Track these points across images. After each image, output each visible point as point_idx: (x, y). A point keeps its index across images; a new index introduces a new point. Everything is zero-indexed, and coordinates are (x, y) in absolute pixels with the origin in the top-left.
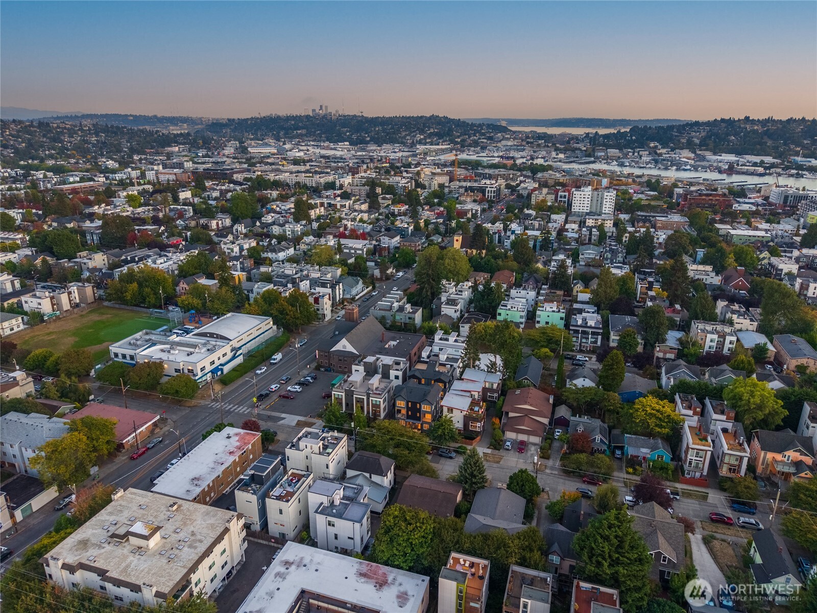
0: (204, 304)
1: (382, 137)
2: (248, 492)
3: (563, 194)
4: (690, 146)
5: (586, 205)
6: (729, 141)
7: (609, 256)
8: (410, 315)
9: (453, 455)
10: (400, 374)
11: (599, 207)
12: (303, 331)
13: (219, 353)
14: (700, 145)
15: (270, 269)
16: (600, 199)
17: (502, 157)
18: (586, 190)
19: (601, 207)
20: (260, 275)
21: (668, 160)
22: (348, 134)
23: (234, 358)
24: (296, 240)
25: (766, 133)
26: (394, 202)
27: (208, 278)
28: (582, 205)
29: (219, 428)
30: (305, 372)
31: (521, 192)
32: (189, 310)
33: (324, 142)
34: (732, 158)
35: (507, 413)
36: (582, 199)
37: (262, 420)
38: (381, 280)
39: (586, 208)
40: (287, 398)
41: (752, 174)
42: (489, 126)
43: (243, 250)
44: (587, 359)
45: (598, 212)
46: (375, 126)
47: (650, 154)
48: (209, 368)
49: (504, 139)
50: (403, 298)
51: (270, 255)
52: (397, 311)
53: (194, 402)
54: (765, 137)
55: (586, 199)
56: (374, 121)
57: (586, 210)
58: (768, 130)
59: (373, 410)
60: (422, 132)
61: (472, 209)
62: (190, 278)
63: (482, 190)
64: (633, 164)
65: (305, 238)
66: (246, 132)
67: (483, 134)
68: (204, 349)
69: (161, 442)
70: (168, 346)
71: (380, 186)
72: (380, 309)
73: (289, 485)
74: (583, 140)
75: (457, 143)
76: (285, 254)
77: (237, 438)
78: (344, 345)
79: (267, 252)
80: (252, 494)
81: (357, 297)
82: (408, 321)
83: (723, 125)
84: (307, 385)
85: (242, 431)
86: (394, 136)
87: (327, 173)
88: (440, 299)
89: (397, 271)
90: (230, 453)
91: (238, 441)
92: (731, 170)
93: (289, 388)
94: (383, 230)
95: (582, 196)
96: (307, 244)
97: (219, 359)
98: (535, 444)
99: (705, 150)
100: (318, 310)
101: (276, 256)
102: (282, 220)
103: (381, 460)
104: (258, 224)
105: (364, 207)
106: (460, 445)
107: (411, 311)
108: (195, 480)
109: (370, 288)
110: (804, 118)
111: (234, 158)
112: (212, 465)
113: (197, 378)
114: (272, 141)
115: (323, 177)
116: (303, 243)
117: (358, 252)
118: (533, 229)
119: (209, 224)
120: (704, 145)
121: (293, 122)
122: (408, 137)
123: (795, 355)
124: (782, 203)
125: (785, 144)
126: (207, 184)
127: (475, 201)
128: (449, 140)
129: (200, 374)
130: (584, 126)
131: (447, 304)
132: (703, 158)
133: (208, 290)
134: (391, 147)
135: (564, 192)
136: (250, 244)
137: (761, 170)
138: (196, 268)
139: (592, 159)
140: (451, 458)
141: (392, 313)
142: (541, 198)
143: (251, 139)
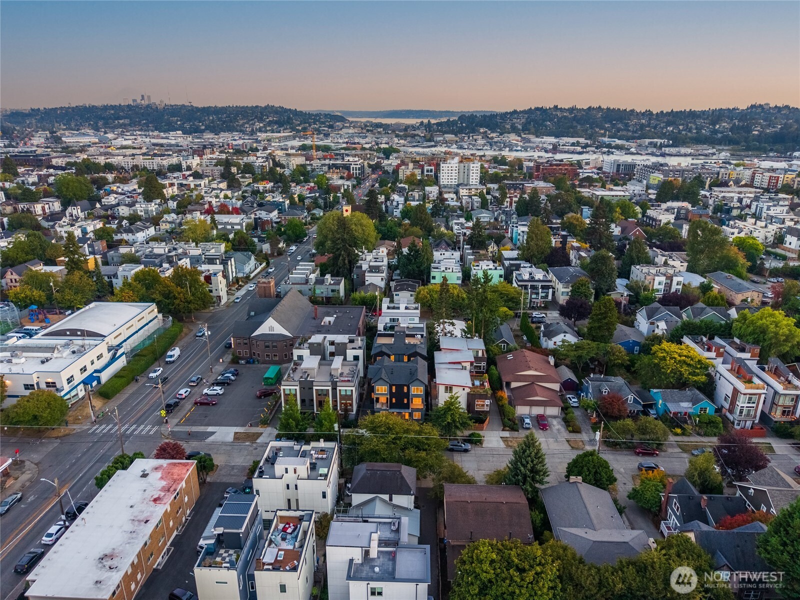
0: (50, 297)
1: (218, 125)
2: (218, 566)
3: (430, 168)
4: (514, 130)
5: (454, 177)
6: (546, 126)
7: (504, 218)
8: (334, 287)
9: (469, 446)
10: (360, 353)
11: (466, 180)
12: (197, 319)
13: (92, 355)
14: (523, 130)
15: (133, 249)
16: (466, 170)
17: (347, 143)
18: (452, 162)
19: (468, 179)
20: (119, 257)
21: (500, 143)
22: (179, 123)
23: (113, 359)
24: (155, 221)
25: (574, 118)
26: (255, 180)
27: (46, 264)
28: (450, 178)
29: (124, 463)
30: (219, 368)
31: (386, 168)
32: (26, 307)
33: (152, 131)
34: (552, 140)
35: (508, 384)
36: (450, 172)
37: (182, 440)
38: (272, 255)
39: (454, 180)
40: (207, 404)
41: (573, 152)
42: (326, 115)
43: (87, 233)
44: (544, 315)
45: (465, 183)
46: (208, 115)
47: (483, 138)
48: (79, 378)
49: (344, 127)
50: (316, 270)
51: (125, 236)
52: (315, 283)
53: (63, 430)
54: (574, 122)
55: (454, 172)
56: (207, 111)
57: (454, 182)
58: (576, 116)
59: (341, 404)
60: (261, 120)
61: (344, 185)
62: (19, 267)
63: (347, 167)
64: (471, 146)
65: (166, 216)
66: (57, 122)
67: (323, 123)
68: (67, 352)
69: (20, 500)
70: (8, 354)
71: (235, 166)
72: (292, 284)
73: (284, 539)
74: (418, 128)
75: (298, 131)
76: (144, 234)
77: (159, 474)
78: (271, 326)
79: (121, 233)
80: (228, 568)
81: (252, 275)
82: (331, 294)
83: (538, 113)
84: (228, 384)
85: (164, 462)
86: (231, 124)
87: (169, 155)
88: (361, 267)
89: (288, 245)
90: (155, 500)
91: (162, 478)
92: (555, 149)
93: (205, 391)
94: (255, 205)
95: (450, 169)
96: (170, 222)
97: (92, 363)
98: (555, 417)
99: (529, 134)
100: (211, 291)
101: (133, 237)
102: (128, 200)
103: (402, 471)
104: (98, 205)
105: (223, 185)
106: (471, 432)
107: (332, 282)
108: (106, 559)
109: (264, 264)
110: (600, 107)
111: (47, 147)
112: (129, 527)
113: (62, 393)
114: (91, 132)
115: (165, 159)
116: (163, 222)
117: (236, 227)
118: (414, 200)
119: (32, 209)
120: (526, 129)
121: (113, 112)
122: (247, 125)
123: (739, 290)
124: (615, 171)
125: (592, 128)
126: (19, 170)
127: (342, 178)
128: (290, 128)
129: (67, 388)
130: (413, 117)
131: (371, 271)
132: (529, 141)
133: (53, 277)
134: (230, 135)
135: (430, 166)
136: (94, 226)
137: (579, 149)
138: (27, 254)
139: (433, 143)
140: (466, 451)
141: (310, 287)
142: (408, 173)
143: (64, 130)
